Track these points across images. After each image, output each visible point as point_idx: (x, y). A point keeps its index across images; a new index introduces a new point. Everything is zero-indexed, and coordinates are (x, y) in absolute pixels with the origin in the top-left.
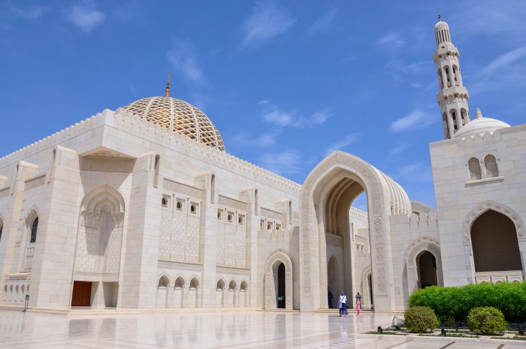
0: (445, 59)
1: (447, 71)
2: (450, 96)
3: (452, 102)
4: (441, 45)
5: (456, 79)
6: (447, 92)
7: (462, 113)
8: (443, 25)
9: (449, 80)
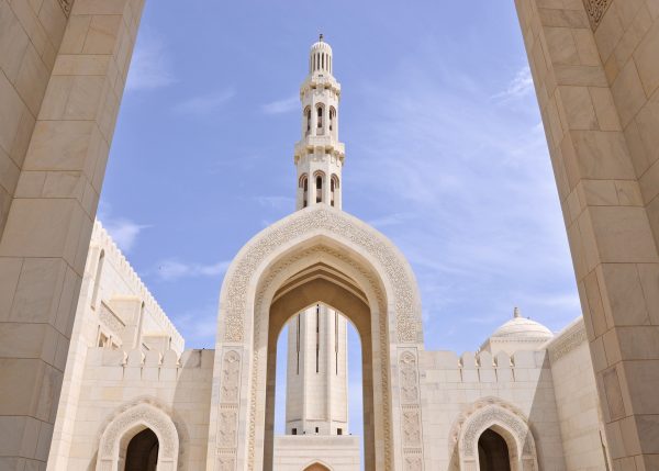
0: (320, 92)
1: (320, 112)
2: (320, 149)
3: (320, 158)
4: (317, 73)
5: (331, 128)
6: (315, 141)
7: (332, 182)
8: (326, 48)
9: (320, 126)
